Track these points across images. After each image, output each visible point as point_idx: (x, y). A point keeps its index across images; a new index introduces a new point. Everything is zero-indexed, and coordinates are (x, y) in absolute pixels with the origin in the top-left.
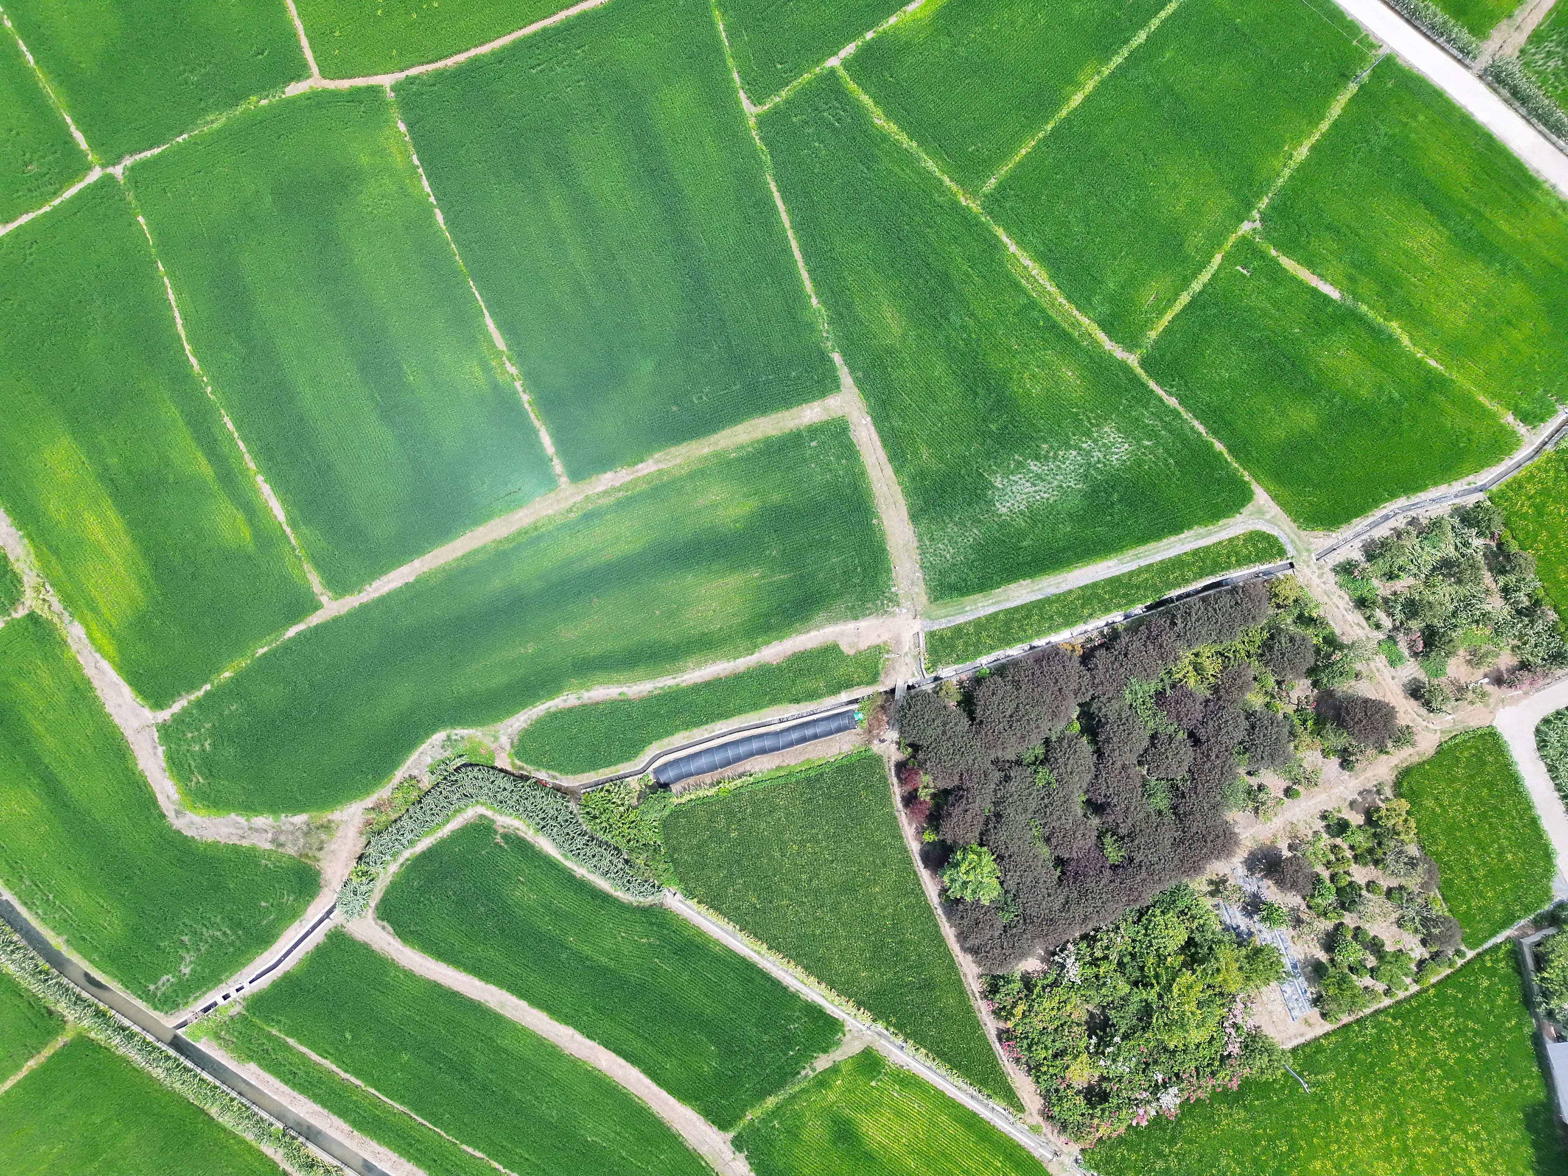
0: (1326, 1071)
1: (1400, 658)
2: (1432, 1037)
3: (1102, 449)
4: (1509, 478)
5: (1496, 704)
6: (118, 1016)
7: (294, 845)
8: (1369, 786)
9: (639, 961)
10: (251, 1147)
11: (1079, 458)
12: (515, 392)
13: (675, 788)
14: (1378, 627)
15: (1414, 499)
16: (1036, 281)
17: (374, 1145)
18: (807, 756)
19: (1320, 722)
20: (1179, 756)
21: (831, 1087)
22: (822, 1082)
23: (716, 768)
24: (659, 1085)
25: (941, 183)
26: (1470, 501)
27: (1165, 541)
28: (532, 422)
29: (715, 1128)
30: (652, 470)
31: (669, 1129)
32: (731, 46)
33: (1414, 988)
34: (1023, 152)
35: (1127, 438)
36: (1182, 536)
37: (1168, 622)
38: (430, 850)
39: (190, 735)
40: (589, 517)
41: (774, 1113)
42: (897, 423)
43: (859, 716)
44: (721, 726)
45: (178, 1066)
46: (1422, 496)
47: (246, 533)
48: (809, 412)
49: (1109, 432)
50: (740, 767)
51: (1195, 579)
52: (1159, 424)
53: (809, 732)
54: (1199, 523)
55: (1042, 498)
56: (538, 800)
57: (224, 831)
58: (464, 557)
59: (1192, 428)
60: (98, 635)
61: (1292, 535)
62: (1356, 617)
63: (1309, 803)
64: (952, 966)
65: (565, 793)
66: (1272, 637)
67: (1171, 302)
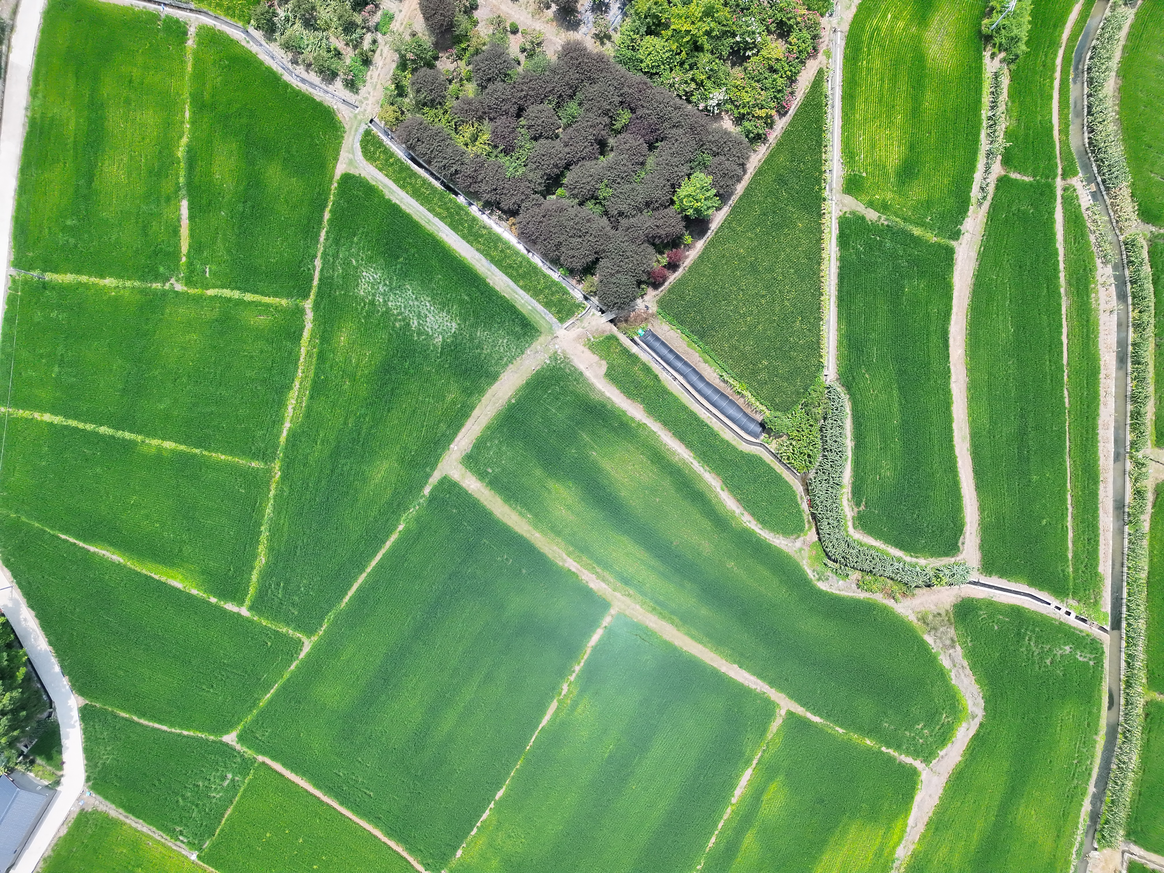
1: (385, 15)
3: (376, 287)
4: (228, 19)
6: (1123, 672)
7: (947, 632)
9: (882, 371)
10: (1151, 538)
11: (391, 299)
12: (578, 676)
13: (759, 418)
14: (374, 42)
15: (280, 71)
16: (298, 397)
17: (1102, 462)
18: (687, 348)
19: (458, 40)
20: (537, 115)
21: (884, 200)
22: (884, 207)
23: (731, 400)
24: (951, 309)
25: (276, 496)
26: (258, 35)
27: (408, 211)
28: (590, 654)
29: (955, 256)
30: (571, 560)
31: (974, 284)
32: (276, 682)
34: (223, 457)
35: (359, 276)
36: (398, 202)
37: (457, 176)
38: (896, 546)
39: (921, 741)
40: (626, 581)
41: (922, 224)
42: (443, 426)
43: (641, 332)
44: (703, 415)
45: (1129, 616)
46: (275, 67)
47: (773, 787)
48: (472, 486)
49: (363, 290)
50: (721, 386)
51: (420, 177)
52: (337, 262)
53: (671, 357)
54: (383, 197)
55: (431, 305)
56: (822, 498)
57: (966, 681)
58: (700, 642)
59: (326, 239)
60: (895, 838)
61: (353, 133)
62: (377, 59)
63: (513, 13)
64: (760, 172)
65: (807, 484)
66: (425, 104)
67: (257, 304)
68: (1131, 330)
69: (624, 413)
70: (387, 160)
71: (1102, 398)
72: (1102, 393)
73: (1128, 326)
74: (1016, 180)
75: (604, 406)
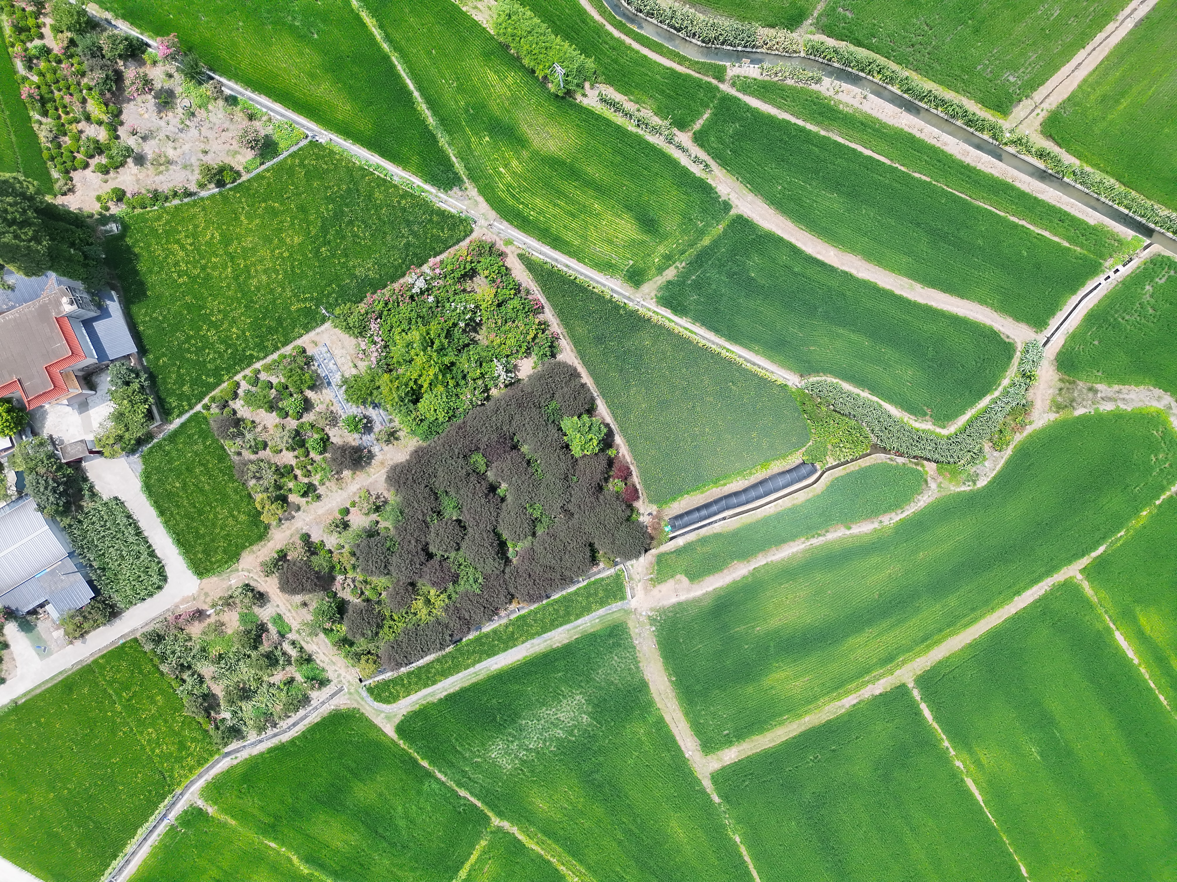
0: (298, 310)
1: (275, 622)
2: (221, 343)
3: (511, 751)
4: (207, 765)
5: (198, 596)
7: (1081, 391)
8: (286, 524)
9: (815, 333)
10: (1087, 162)
11: (527, 743)
12: (954, 748)
14: (293, 643)
15: (275, 741)
16: (574, 872)
17: (996, 173)
18: (704, 496)
19: (332, 571)
20: (439, 539)
22: (668, 259)
23: (770, 478)
24: (791, 244)
26: (234, 745)
27: (457, 688)
29: (745, 216)
30: (845, 699)
31: (777, 208)
33: (238, 378)
35: (493, 762)
36: (445, 693)
38: (980, 398)
39: (1167, 465)
40: (890, 659)
41: (702, 233)
42: (665, 754)
43: (668, 529)
44: (771, 510)
45: (1148, 218)
46: (270, 744)
47: (1143, 620)
48: (733, 756)
49: (507, 764)
50: (753, 480)
51: (433, 662)
52: (471, 775)
53: (704, 513)
54: (433, 704)
55: (551, 710)
57: (1133, 396)
58: (978, 619)
59: (446, 775)
61: (363, 703)
62: (310, 647)
63: (330, 505)
64: (582, 355)
65: (881, 448)
66: (377, 634)
67: (473, 868)
68: (889, 87)
69: (735, 582)
70: (403, 685)
71: (938, 145)
72: (933, 142)
73: (885, 88)
74: (703, 126)
75: (719, 598)
